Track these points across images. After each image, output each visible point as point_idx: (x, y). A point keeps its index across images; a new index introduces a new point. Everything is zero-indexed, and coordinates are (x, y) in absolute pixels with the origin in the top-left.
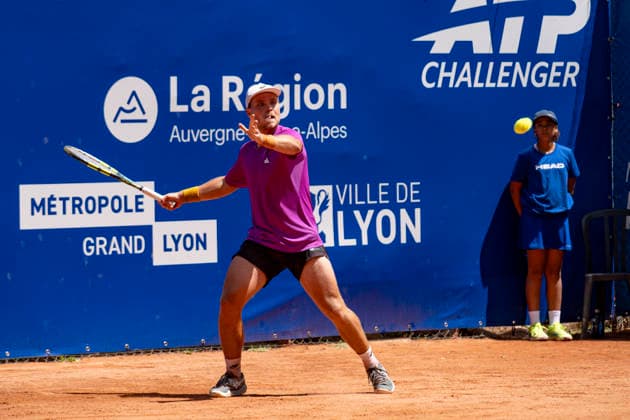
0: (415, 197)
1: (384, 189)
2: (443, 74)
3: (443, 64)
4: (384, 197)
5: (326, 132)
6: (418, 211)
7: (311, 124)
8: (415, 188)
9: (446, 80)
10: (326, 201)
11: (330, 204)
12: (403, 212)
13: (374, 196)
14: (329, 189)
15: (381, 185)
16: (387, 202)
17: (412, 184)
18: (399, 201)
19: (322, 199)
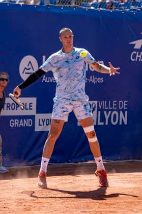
0: (126, 106)
1: (115, 103)
2: (137, 56)
3: (138, 53)
4: (115, 106)
5: (96, 80)
6: (126, 112)
7: (91, 77)
8: (126, 103)
9: (138, 58)
10: (95, 107)
11: (96, 108)
12: (121, 112)
13: (112, 106)
14: (96, 102)
15: (114, 101)
16: (116, 108)
17: (125, 101)
18: (120, 108)
19: (93, 106)
